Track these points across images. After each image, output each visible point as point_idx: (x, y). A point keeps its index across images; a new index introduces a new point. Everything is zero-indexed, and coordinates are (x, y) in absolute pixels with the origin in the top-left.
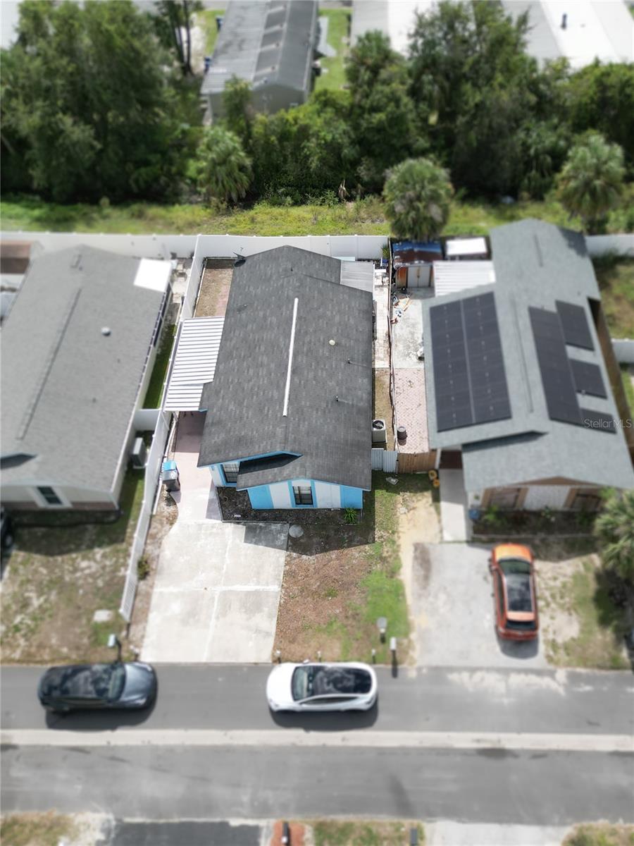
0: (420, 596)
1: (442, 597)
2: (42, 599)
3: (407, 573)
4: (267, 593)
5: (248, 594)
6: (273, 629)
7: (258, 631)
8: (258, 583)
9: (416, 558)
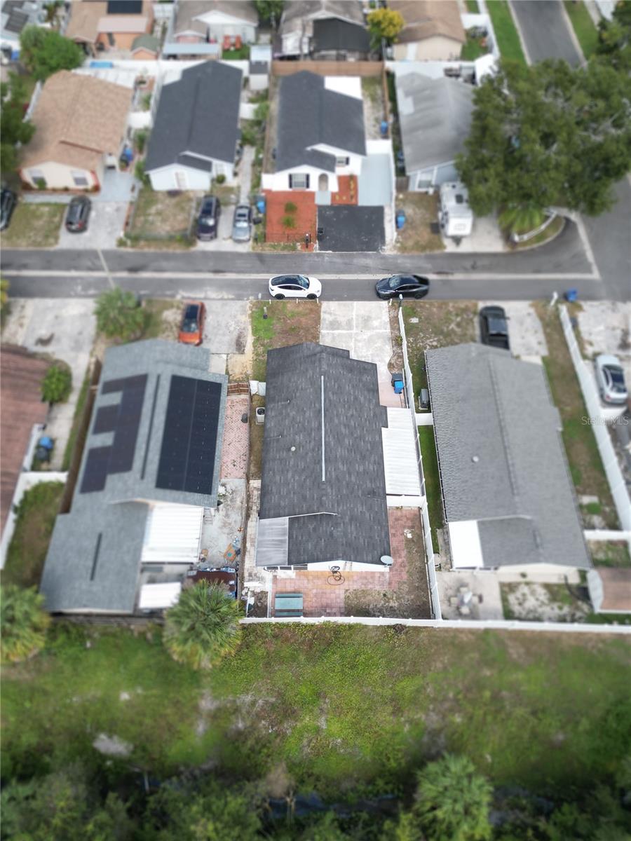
0: (244, 329)
1: (232, 329)
2: (451, 327)
3: (249, 340)
4: (327, 328)
5: (338, 329)
6: (322, 314)
7: (330, 314)
8: (333, 334)
9: (244, 346)
